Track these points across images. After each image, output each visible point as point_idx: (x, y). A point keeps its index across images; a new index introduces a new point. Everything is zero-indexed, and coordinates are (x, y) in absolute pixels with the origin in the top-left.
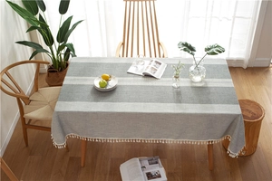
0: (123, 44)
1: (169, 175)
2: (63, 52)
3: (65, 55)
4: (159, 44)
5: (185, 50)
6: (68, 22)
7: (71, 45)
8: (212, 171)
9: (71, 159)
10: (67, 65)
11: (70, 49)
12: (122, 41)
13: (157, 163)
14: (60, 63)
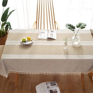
0: (36, 22)
1: (61, 91)
2: (5, 26)
3: (6, 28)
4: (55, 22)
5: (69, 28)
6: (7, 11)
7: (9, 23)
8: (83, 88)
9: (10, 83)
10: (7, 33)
11: (8, 25)
12: (36, 21)
13: (55, 85)
14: (3, 32)
